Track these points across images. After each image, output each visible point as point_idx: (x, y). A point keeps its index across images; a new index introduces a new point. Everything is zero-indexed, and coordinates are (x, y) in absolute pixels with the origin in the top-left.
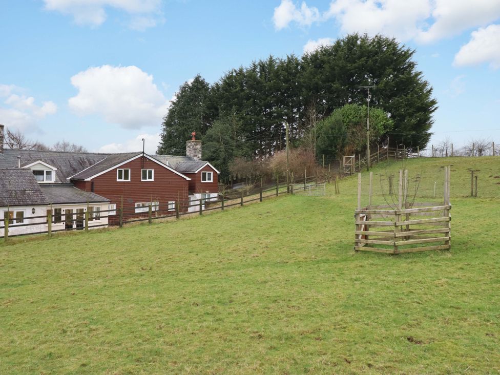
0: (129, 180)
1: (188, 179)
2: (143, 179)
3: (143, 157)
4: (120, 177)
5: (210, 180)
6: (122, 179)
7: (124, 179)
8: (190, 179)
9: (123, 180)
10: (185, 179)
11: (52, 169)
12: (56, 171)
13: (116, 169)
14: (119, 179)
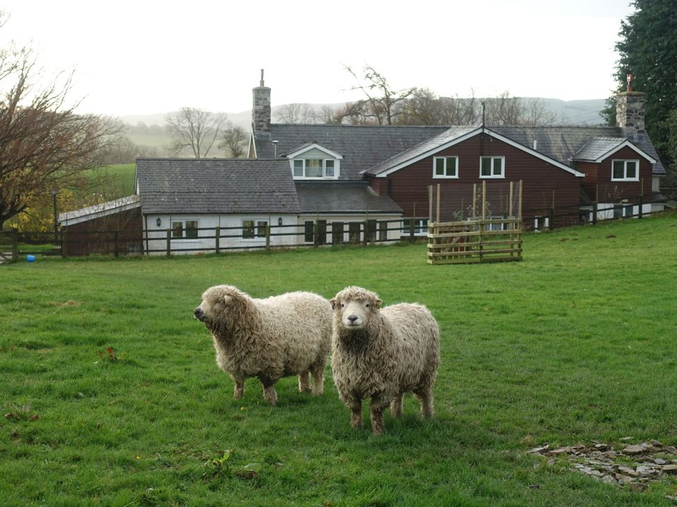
0: (456, 176)
1: (578, 174)
2: (483, 175)
3: (483, 134)
4: (440, 171)
5: (634, 176)
6: (442, 174)
7: (447, 175)
8: (583, 175)
9: (444, 176)
10: (574, 175)
11: (335, 158)
12: (340, 159)
13: (431, 157)
14: (437, 173)
